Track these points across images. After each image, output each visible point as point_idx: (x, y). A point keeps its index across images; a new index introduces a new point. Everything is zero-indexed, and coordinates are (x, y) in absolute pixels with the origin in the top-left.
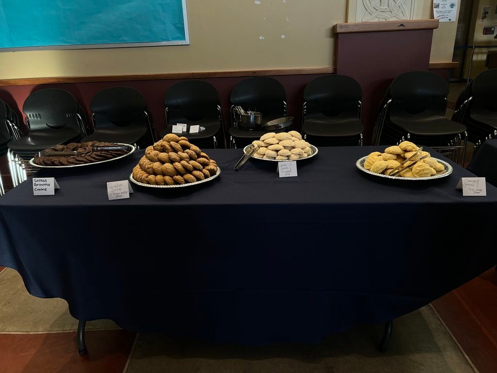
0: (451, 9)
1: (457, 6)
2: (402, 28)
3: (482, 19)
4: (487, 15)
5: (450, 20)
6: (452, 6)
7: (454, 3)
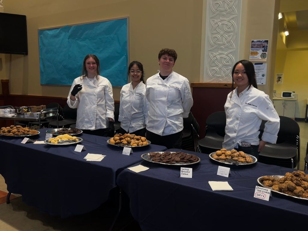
0: (263, 77)
1: (266, 75)
2: (226, 87)
3: (277, 81)
4: (280, 79)
5: (262, 84)
6: (263, 75)
7: (264, 74)
